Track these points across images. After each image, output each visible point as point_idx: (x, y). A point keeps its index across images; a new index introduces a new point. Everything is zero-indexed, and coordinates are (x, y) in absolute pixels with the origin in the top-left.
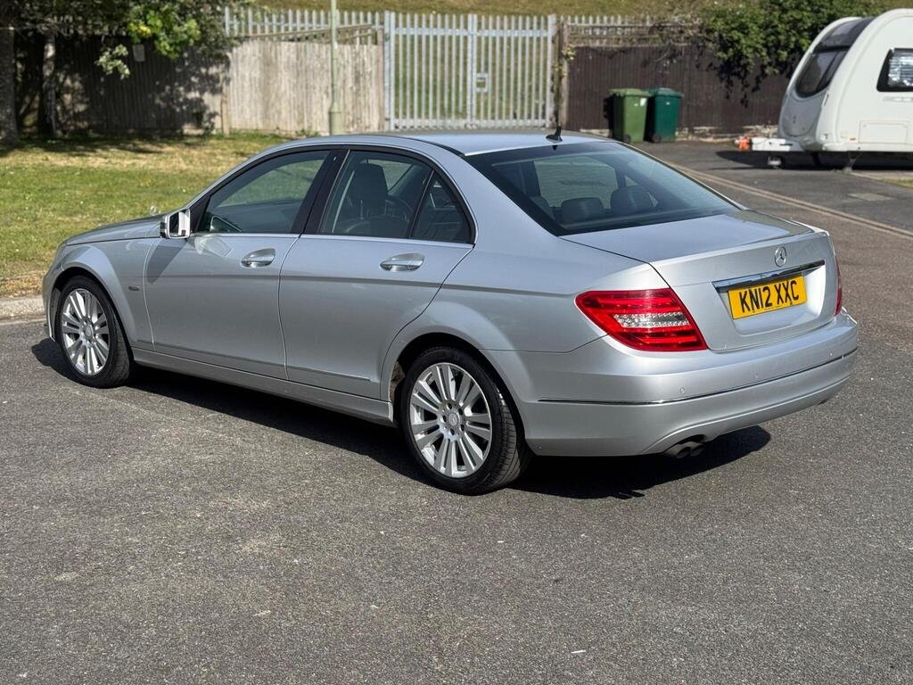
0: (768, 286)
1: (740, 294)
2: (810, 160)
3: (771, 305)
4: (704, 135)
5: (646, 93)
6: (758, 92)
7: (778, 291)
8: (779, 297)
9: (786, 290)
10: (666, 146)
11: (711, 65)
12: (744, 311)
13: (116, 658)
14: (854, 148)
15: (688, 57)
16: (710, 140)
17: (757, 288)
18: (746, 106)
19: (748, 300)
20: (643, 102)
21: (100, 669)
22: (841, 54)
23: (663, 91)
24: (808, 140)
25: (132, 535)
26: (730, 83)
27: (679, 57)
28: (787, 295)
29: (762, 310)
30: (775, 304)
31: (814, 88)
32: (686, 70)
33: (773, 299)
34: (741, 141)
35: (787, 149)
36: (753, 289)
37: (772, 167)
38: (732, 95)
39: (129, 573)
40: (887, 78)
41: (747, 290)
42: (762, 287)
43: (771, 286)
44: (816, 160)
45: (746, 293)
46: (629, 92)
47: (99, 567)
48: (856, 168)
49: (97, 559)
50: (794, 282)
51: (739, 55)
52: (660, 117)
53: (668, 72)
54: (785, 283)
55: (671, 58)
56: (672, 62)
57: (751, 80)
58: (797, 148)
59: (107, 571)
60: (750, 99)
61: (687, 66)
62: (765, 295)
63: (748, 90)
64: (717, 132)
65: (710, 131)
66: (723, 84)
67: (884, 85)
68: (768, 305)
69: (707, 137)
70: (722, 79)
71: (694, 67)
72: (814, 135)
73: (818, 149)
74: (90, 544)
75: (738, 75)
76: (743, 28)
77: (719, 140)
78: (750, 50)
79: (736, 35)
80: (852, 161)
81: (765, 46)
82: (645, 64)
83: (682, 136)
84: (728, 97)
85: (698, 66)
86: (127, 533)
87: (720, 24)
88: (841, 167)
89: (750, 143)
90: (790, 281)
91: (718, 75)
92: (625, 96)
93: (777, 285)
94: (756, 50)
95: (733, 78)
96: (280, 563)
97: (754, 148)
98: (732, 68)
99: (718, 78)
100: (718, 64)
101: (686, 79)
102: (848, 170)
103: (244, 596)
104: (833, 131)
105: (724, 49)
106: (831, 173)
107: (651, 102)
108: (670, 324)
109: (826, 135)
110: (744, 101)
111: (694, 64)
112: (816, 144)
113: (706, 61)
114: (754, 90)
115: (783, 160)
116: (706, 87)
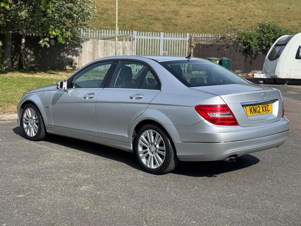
0: (259, 106)
1: (250, 108)
2: (273, 82)
3: (260, 112)
4: (238, 73)
5: (219, 59)
6: (255, 60)
7: (263, 108)
8: (263, 110)
9: (265, 108)
11: (240, 50)
12: (251, 114)
13: (36, 220)
14: (288, 77)
15: (233, 48)
16: (240, 75)
17: (256, 106)
19: (252, 110)
20: (218, 62)
21: (30, 224)
22: (283, 47)
23: (224, 58)
24: (272, 74)
25: (43, 184)
26: (247, 56)
27: (230, 48)
28: (266, 110)
29: (257, 114)
30: (261, 112)
31: (275, 57)
32: (232, 52)
33: (261, 110)
34: (250, 74)
35: (265, 77)
36: (254, 107)
37: (260, 83)
38: (247, 61)
39: (42, 195)
40: (299, 55)
41: (252, 107)
42: (257, 106)
43: (260, 106)
44: (275, 81)
45: (252, 108)
46: (213, 58)
47: (32, 193)
48: (288, 84)
49: (31, 191)
50: (268, 105)
51: (250, 47)
53: (226, 52)
54: (265, 105)
55: (227, 48)
56: (227, 49)
57: (253, 55)
58: (269, 77)
59: (34, 194)
60: (253, 62)
62: (258, 109)
63: (252, 59)
64: (242, 72)
65: (240, 72)
66: (244, 57)
67: (298, 57)
68: (259, 112)
70: (244, 55)
71: (235, 51)
72: (274, 73)
73: (276, 78)
74: (29, 186)
75: (249, 54)
76: (251, 39)
77: (243, 75)
78: (253, 46)
79: (249, 41)
80: (287, 82)
81: (258, 44)
82: (219, 49)
84: (246, 61)
85: (236, 51)
86: (42, 183)
87: (244, 37)
88: (283, 84)
89: (253, 75)
90: (267, 105)
92: (212, 60)
93: (262, 106)
94: (255, 46)
95: (248, 55)
96: (93, 194)
97: (255, 77)
98: (247, 51)
99: (242, 55)
100: (242, 50)
101: (232, 55)
102: (286, 85)
103: (80, 203)
104: (281, 71)
105: (245, 45)
106: (280, 85)
107: (220, 62)
108: (226, 116)
109: (279, 73)
110: (251, 63)
111: (235, 50)
112: (275, 76)
113: (239, 49)
114: (254, 59)
115: (264, 81)
116: (238, 57)
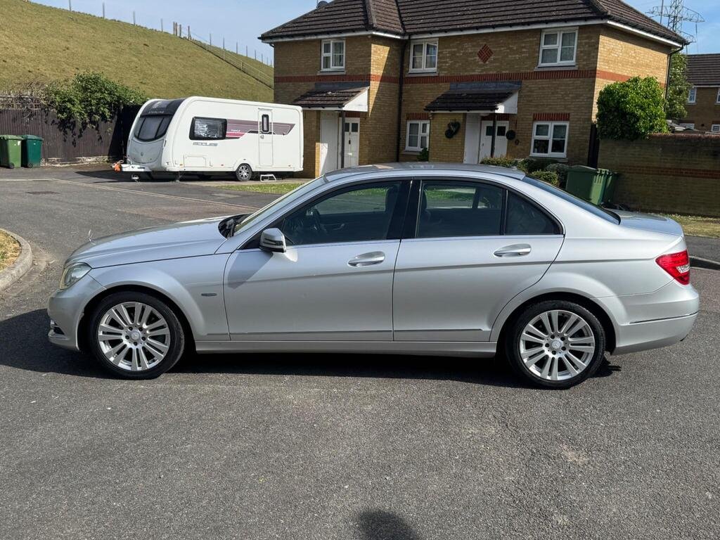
4: (54, 163)
5: (20, 138)
6: (81, 138)
10: (37, 169)
11: (54, 121)
14: (183, 170)
15: (40, 117)
16: (57, 165)
18: (75, 146)
20: (19, 143)
22: (166, 120)
23: (30, 136)
24: (154, 166)
26: (65, 133)
27: (34, 117)
32: (39, 124)
34: (115, 166)
35: (142, 170)
37: (134, 181)
38: (67, 139)
40: (194, 133)
44: (159, 176)
46: (10, 137)
48: (181, 180)
51: (70, 116)
52: (30, 152)
53: (29, 125)
55: (30, 117)
56: (30, 120)
57: (77, 130)
58: (147, 170)
60: (77, 142)
61: (40, 122)
63: (76, 137)
64: (62, 161)
65: (58, 160)
66: (62, 133)
67: (193, 136)
69: (56, 164)
70: (60, 130)
71: (43, 123)
72: (160, 162)
73: (163, 170)
75: (69, 127)
76: (70, 101)
77: (63, 165)
78: (78, 114)
79: (69, 105)
80: (180, 177)
81: (86, 112)
82: (14, 120)
83: (43, 163)
84: (65, 141)
85: (46, 122)
87: (58, 99)
88: (173, 180)
89: (121, 168)
91: (58, 128)
92: (8, 140)
94: (81, 114)
95: (67, 130)
97: (124, 170)
98: (66, 124)
99: (58, 130)
100: (57, 121)
101: (40, 130)
102: (178, 181)
104: (170, 160)
105: (60, 112)
106: (170, 183)
107: (24, 143)
109: (168, 163)
110: (74, 143)
111: (43, 121)
112: (162, 167)
113: (50, 120)
114: (80, 136)
115: (139, 177)
116: (52, 134)
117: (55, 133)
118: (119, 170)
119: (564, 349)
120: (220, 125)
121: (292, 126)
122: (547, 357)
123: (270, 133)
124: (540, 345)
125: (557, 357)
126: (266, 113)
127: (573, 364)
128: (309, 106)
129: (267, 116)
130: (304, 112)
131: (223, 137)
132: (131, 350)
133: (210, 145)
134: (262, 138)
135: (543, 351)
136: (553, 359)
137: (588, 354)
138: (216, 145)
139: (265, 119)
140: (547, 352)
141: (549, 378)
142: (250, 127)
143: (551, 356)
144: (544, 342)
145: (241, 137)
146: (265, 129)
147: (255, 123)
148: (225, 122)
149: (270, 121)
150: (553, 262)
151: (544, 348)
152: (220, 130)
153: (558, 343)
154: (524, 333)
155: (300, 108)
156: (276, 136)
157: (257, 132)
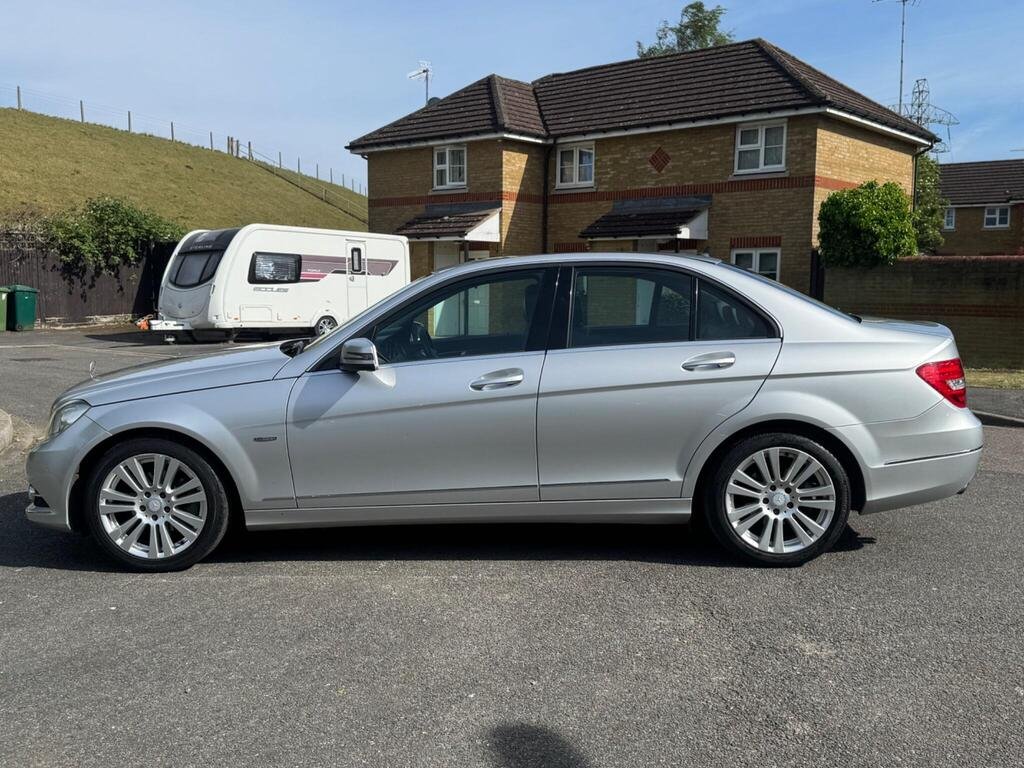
4: (54, 324)
5: (7, 290)
6: (94, 289)
10: (28, 334)
11: (54, 266)
14: (238, 326)
15: (35, 260)
16: (60, 328)
18: (85, 301)
20: (4, 296)
22: (215, 257)
23: (19, 287)
24: (198, 321)
26: (71, 282)
27: (27, 260)
31: (196, 280)
32: (34, 270)
34: (142, 323)
35: (180, 328)
37: (168, 343)
38: (74, 291)
40: (254, 274)
48: (237, 341)
51: (79, 257)
52: (20, 310)
53: (18, 272)
55: (20, 260)
56: (21, 264)
57: (87, 278)
58: (188, 327)
60: (88, 294)
61: (35, 267)
63: (86, 287)
64: (65, 321)
65: (59, 321)
66: (67, 281)
67: (253, 278)
69: (57, 326)
70: (64, 279)
71: (40, 268)
72: (206, 317)
73: (210, 327)
75: (77, 275)
76: (79, 237)
77: (68, 328)
78: (90, 255)
79: (77, 243)
80: (234, 336)
81: (101, 252)
83: (38, 325)
84: (70, 293)
85: (44, 268)
87: (61, 234)
88: (224, 341)
89: (149, 325)
91: (61, 275)
95: (73, 277)
97: (154, 328)
98: (72, 269)
99: (61, 278)
100: (60, 265)
101: (35, 278)
102: (231, 342)
104: (221, 312)
105: (64, 252)
107: (11, 297)
109: (217, 316)
110: (83, 296)
111: (40, 266)
112: (210, 323)
113: (50, 264)
114: (91, 287)
115: (176, 337)
116: (52, 284)
117: (56, 283)
118: (147, 328)
119: (790, 505)
120: (291, 262)
121: (394, 263)
122: (766, 518)
123: (364, 273)
124: (756, 501)
125: (781, 517)
126: (356, 246)
127: (806, 528)
128: (418, 236)
129: (358, 250)
130: (412, 246)
131: (297, 279)
132: (148, 527)
133: (278, 290)
134: (352, 280)
135: (760, 510)
136: (776, 521)
137: (826, 511)
138: (286, 290)
139: (356, 253)
140: (766, 511)
141: (770, 550)
142: (334, 265)
143: (772, 516)
144: (761, 496)
145: (322, 280)
146: (356, 267)
147: (342, 260)
148: (298, 259)
149: (363, 257)
150: (767, 377)
151: (761, 505)
152: (292, 269)
153: (781, 497)
154: (731, 483)
155: (405, 239)
156: (372, 278)
157: (344, 272)
